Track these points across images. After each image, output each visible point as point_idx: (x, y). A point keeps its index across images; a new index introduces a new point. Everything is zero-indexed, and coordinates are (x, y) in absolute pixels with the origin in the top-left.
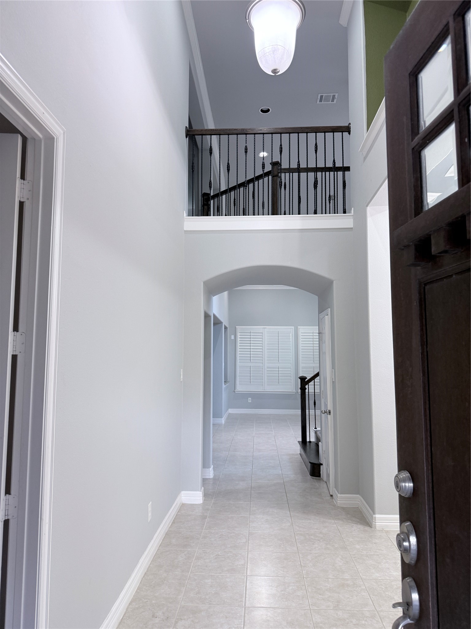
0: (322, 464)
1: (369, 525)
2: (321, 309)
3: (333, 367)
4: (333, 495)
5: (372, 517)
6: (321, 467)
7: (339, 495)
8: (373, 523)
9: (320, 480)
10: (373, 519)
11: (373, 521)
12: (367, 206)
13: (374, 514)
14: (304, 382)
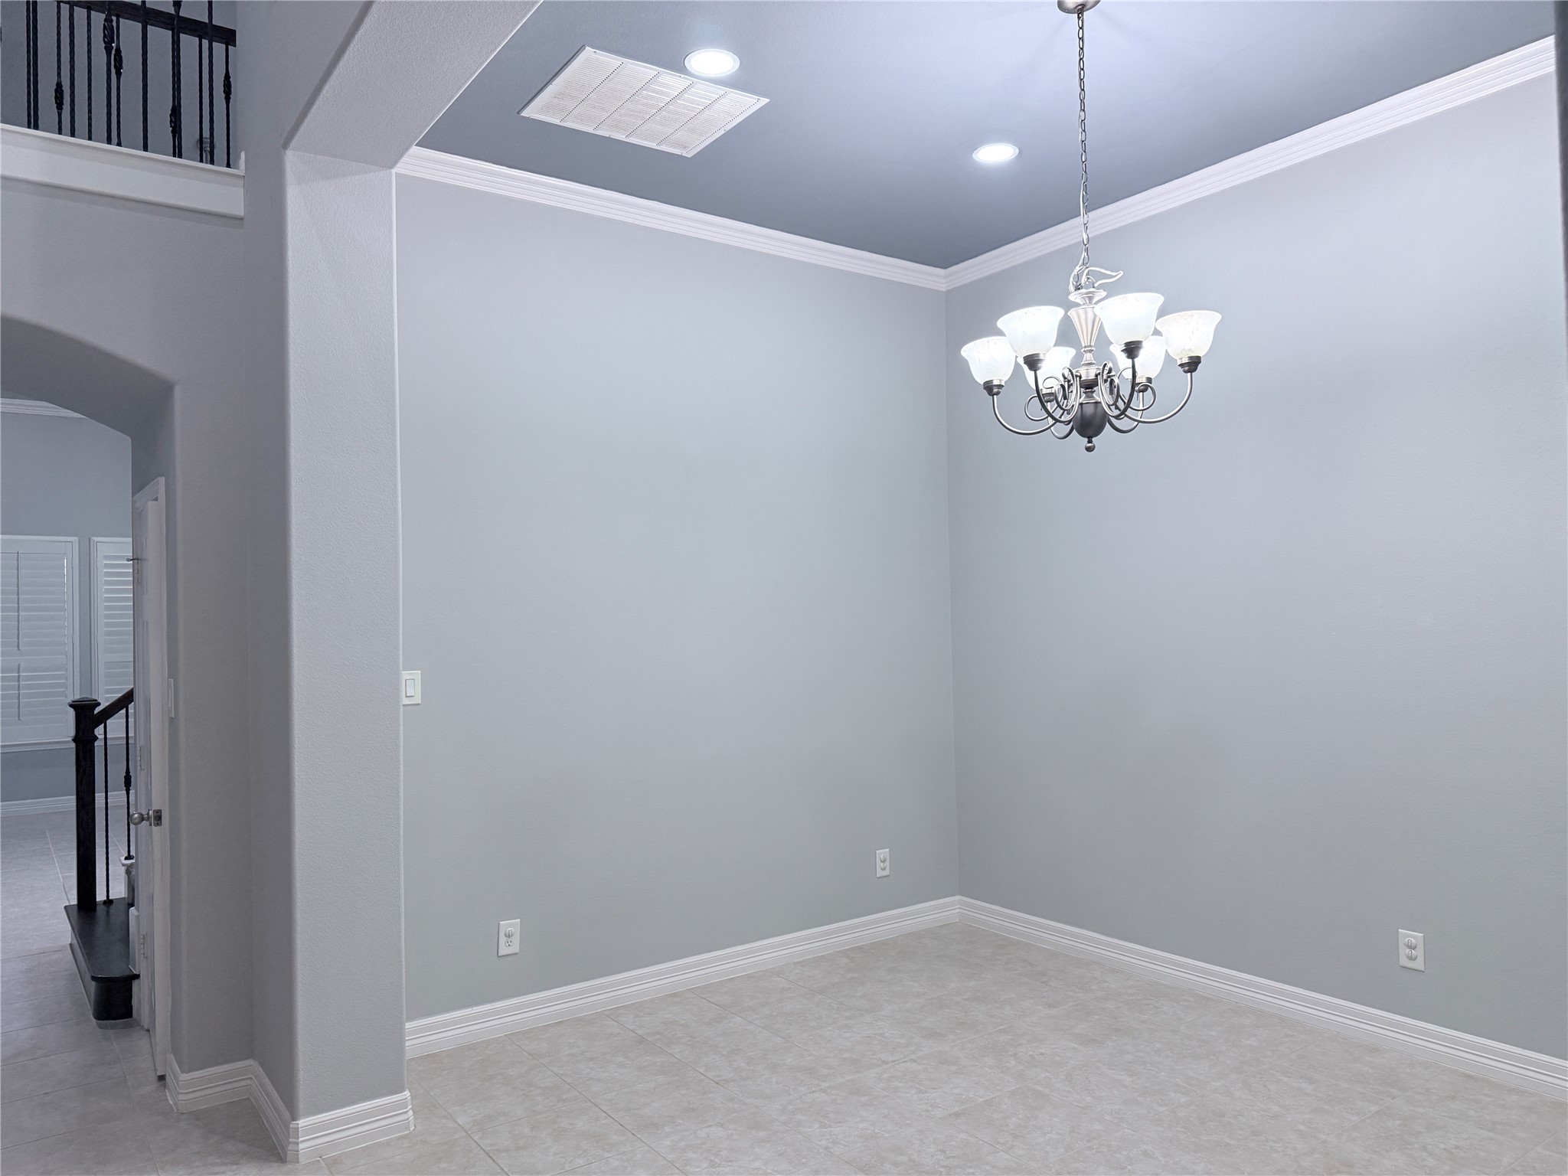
0: (137, 977)
1: (279, 1153)
2: (141, 481)
3: (173, 672)
4: (167, 1075)
5: (288, 1128)
6: (135, 984)
7: (183, 1077)
8: (291, 1147)
9: (131, 1026)
10: (289, 1133)
11: (289, 1143)
12: (285, 146)
13: (294, 1118)
14: (87, 716)
